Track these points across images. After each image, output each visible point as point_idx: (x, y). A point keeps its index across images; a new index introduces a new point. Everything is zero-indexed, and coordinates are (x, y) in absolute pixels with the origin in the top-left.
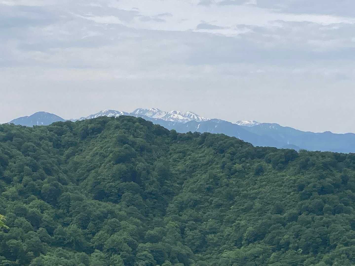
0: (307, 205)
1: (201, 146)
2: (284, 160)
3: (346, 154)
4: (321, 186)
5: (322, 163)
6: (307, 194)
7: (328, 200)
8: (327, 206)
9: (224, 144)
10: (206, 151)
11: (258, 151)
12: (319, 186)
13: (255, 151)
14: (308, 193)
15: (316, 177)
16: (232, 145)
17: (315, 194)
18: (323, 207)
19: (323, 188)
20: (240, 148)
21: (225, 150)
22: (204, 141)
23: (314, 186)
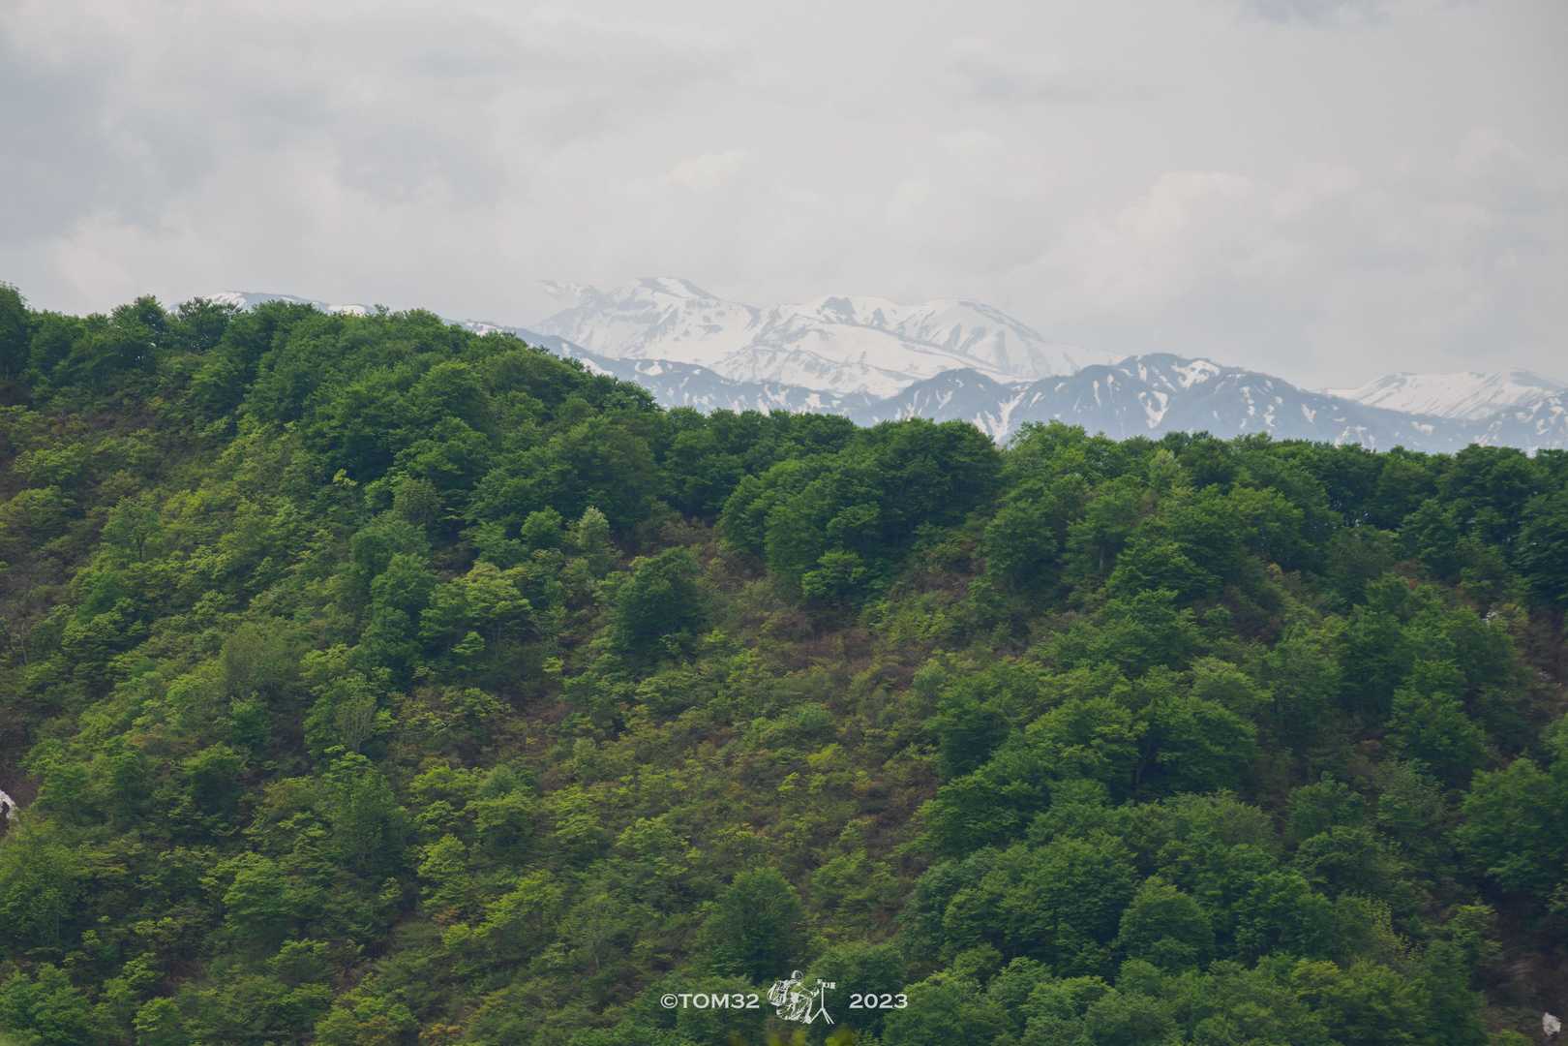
0: (989, 885)
1: (221, 424)
2: (867, 514)
3: (1442, 461)
4: (1142, 726)
5: (1187, 530)
6: (1005, 801)
7: (1173, 844)
8: (1155, 891)
9: (395, 395)
10: (248, 464)
11: (680, 453)
12: (1120, 723)
13: (660, 450)
14: (1015, 784)
15: (1109, 655)
16: (461, 400)
17: (1078, 795)
18: (1125, 902)
19: (1156, 738)
20: (530, 425)
21: (404, 442)
22: (251, 376)
23: (1080, 731)
